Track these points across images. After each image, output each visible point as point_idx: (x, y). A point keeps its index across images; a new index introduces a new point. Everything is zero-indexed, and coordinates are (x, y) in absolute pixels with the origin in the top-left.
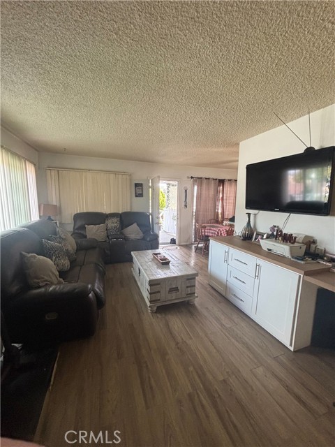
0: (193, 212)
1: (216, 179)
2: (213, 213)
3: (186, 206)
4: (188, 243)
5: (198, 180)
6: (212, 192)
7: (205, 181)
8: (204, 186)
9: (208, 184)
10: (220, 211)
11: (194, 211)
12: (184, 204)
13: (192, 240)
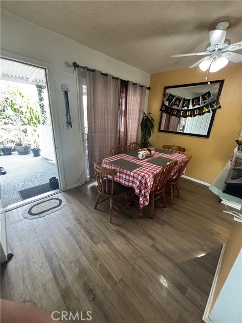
0: (83, 134)
1: (117, 79)
2: (114, 135)
3: (69, 123)
4: (80, 184)
5: (90, 74)
6: (111, 101)
7: (100, 79)
8: (100, 88)
9: (106, 85)
10: (122, 129)
11: (86, 131)
12: (64, 119)
13: (85, 177)
